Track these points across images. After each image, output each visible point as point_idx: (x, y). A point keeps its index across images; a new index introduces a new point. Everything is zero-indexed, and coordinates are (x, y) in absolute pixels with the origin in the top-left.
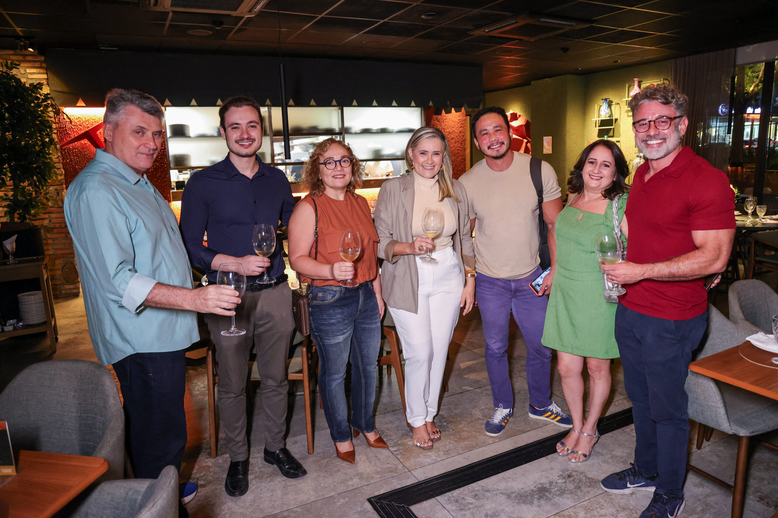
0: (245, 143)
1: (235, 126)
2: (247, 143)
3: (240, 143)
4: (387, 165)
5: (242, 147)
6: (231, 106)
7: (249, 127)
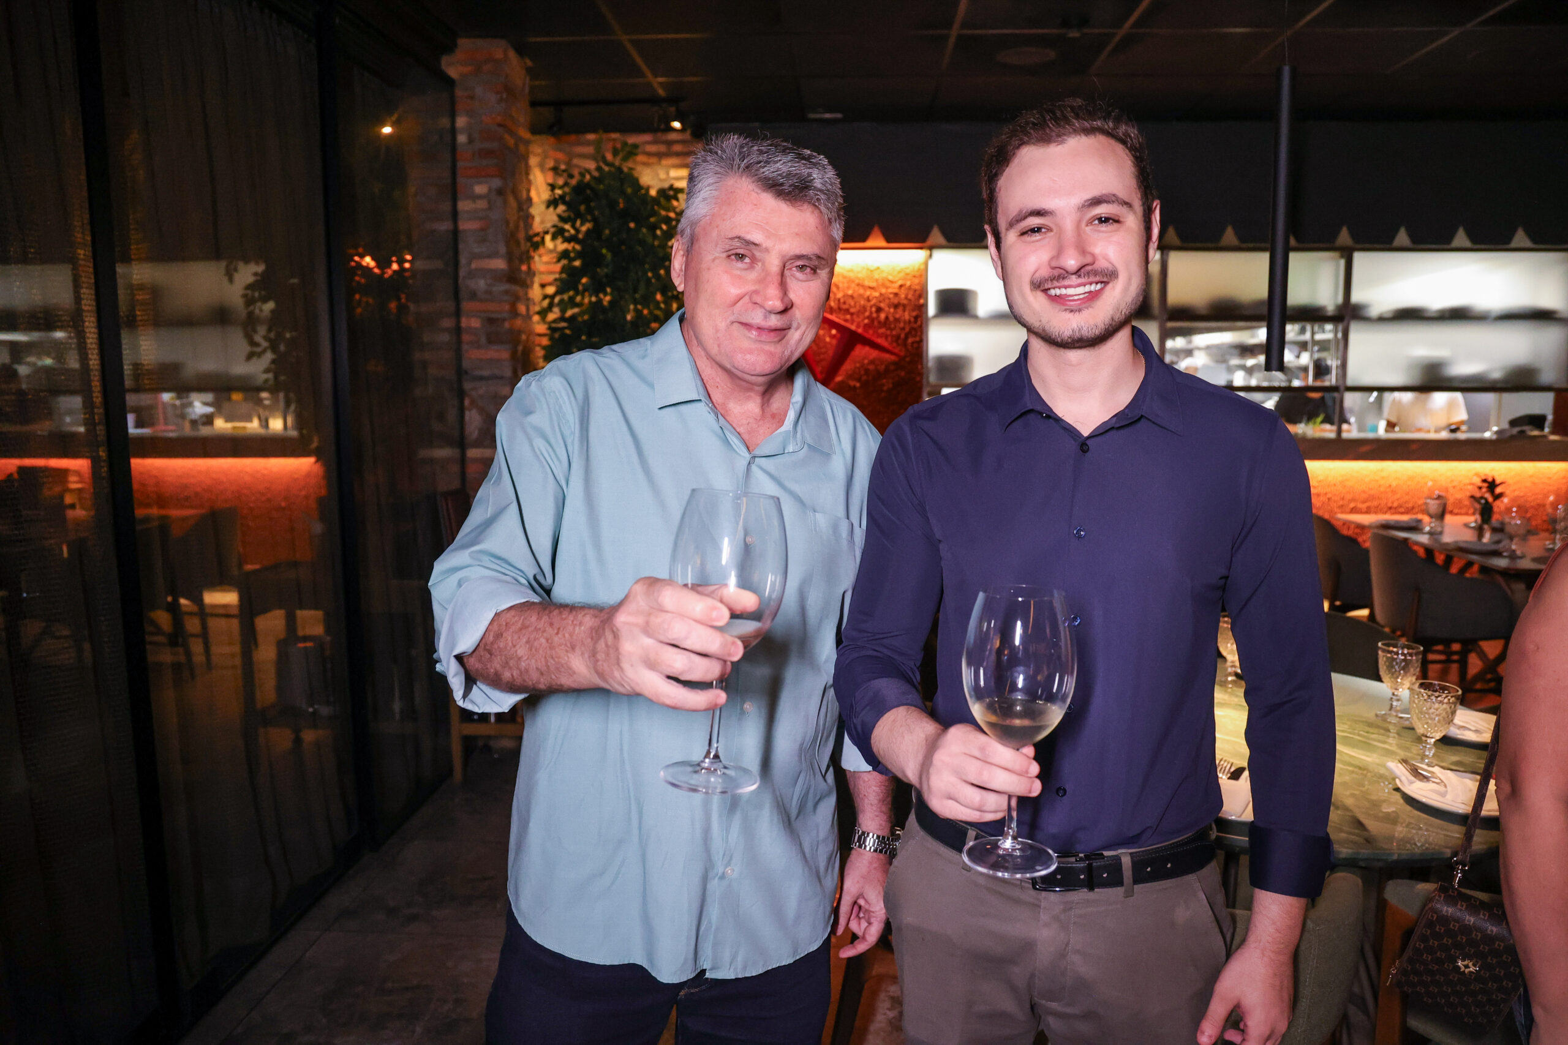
0: (1070, 291)
1: (1034, 221)
2: (1081, 290)
3: (1053, 292)
4: (1451, 405)
5: (1058, 307)
6: (1022, 143)
7: (1090, 222)
